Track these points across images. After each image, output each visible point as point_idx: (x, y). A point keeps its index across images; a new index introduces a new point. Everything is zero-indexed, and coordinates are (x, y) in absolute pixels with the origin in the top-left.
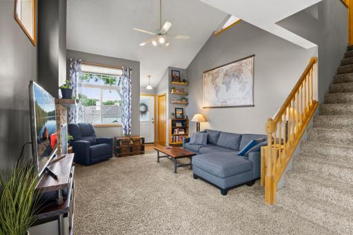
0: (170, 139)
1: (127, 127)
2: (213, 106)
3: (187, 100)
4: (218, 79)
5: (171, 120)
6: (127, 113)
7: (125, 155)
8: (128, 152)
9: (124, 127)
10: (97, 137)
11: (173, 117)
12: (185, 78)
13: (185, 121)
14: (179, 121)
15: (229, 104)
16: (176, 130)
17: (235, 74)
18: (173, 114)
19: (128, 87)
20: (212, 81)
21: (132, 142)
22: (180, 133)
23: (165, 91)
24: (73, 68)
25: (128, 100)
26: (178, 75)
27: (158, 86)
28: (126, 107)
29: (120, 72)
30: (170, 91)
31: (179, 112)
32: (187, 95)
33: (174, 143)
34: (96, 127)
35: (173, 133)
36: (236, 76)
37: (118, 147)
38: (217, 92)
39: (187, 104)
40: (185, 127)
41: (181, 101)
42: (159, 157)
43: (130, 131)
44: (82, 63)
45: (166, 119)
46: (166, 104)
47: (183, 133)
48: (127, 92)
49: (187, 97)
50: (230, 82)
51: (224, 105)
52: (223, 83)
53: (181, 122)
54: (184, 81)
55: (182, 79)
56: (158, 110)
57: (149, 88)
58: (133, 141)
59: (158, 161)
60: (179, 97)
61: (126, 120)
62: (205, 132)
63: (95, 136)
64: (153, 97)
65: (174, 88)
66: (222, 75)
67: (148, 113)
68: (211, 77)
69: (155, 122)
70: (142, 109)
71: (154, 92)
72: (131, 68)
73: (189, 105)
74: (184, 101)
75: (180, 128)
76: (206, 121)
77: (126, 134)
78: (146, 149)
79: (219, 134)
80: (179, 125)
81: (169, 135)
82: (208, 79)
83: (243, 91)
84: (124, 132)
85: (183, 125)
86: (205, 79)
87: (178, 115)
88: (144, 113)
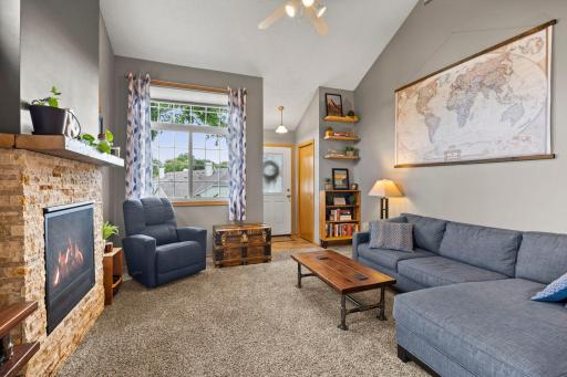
0: (321, 229)
1: (239, 206)
2: (421, 161)
3: (356, 152)
4: (433, 100)
5: (323, 193)
6: (238, 179)
7: (232, 264)
8: (239, 258)
9: (231, 206)
10: (179, 227)
11: (329, 187)
12: (353, 109)
13: (352, 193)
14: (339, 195)
15: (467, 154)
16: (335, 213)
17: (487, 81)
18: (328, 180)
19: (238, 127)
20: (418, 106)
21: (245, 238)
22: (344, 218)
23: (312, 135)
24: (136, 93)
25: (239, 154)
26: (337, 103)
27: (297, 128)
28: (236, 167)
29: (224, 99)
30: (322, 135)
31: (341, 176)
32: (356, 141)
33: (331, 239)
34: (180, 205)
35: (327, 218)
36: (491, 87)
37: (218, 248)
38: (432, 129)
39: (356, 161)
40: (352, 208)
41: (345, 153)
42: (301, 276)
43: (242, 214)
44: (153, 83)
45: (315, 190)
46: (313, 161)
47: (349, 218)
48: (239, 138)
49: (356, 147)
50: (471, 102)
51: (453, 157)
52: (449, 108)
53: (344, 196)
54: (351, 114)
55: (345, 110)
56: (298, 174)
57: (282, 130)
58: (249, 236)
59: (300, 286)
60: (340, 146)
61: (236, 192)
62: (405, 219)
63: (175, 225)
64: (289, 150)
65: (330, 129)
66: (445, 89)
67: (279, 179)
68: (415, 99)
69: (293, 196)
70: (269, 170)
71: (291, 138)
72: (246, 90)
73: (360, 163)
74: (350, 154)
75: (342, 208)
76: (403, 195)
77: (235, 220)
78: (275, 248)
79: (444, 227)
80: (340, 202)
81: (321, 221)
82: (407, 103)
83: (513, 121)
84: (232, 215)
85: (348, 202)
86: (399, 106)
87: (339, 183)
88: (271, 178)
